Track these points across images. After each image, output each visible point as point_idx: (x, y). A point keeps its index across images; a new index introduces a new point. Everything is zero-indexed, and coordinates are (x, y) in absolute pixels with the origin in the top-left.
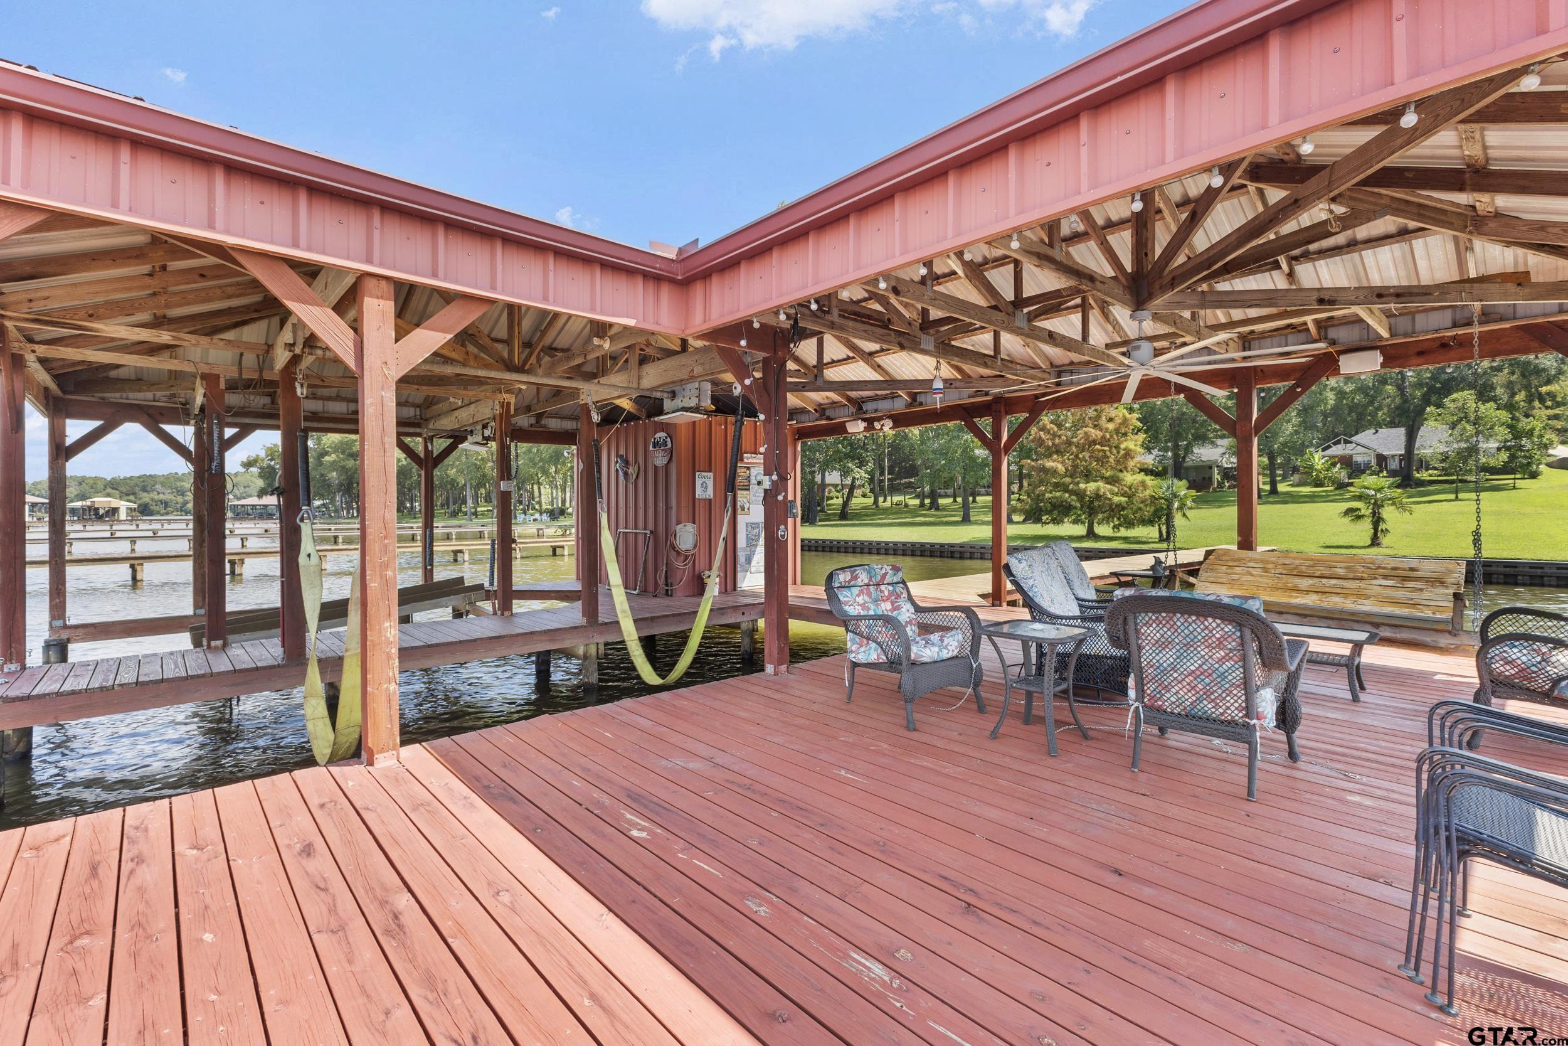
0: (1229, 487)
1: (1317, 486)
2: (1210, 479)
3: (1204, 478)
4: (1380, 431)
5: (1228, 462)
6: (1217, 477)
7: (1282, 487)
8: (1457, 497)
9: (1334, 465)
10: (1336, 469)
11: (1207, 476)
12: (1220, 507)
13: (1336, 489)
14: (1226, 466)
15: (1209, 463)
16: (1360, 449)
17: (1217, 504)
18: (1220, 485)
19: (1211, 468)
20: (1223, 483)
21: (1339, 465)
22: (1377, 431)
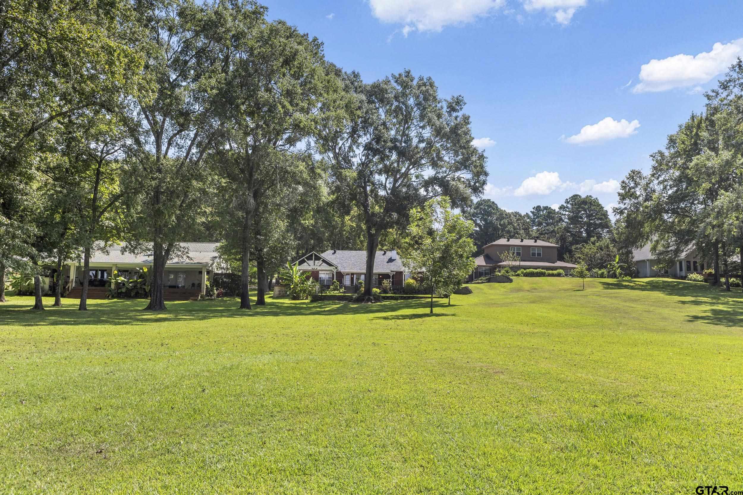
0: (218, 296)
1: (294, 298)
2: (200, 285)
3: (193, 285)
4: (338, 251)
5: (219, 267)
6: (206, 282)
7: (268, 300)
8: (432, 311)
9: (308, 278)
10: (309, 283)
11: (196, 282)
12: (204, 318)
13: (312, 301)
14: (216, 271)
15: (199, 266)
16: (325, 266)
17: (201, 314)
18: (209, 293)
19: (201, 273)
20: (212, 290)
21: (311, 279)
22: (335, 252)
